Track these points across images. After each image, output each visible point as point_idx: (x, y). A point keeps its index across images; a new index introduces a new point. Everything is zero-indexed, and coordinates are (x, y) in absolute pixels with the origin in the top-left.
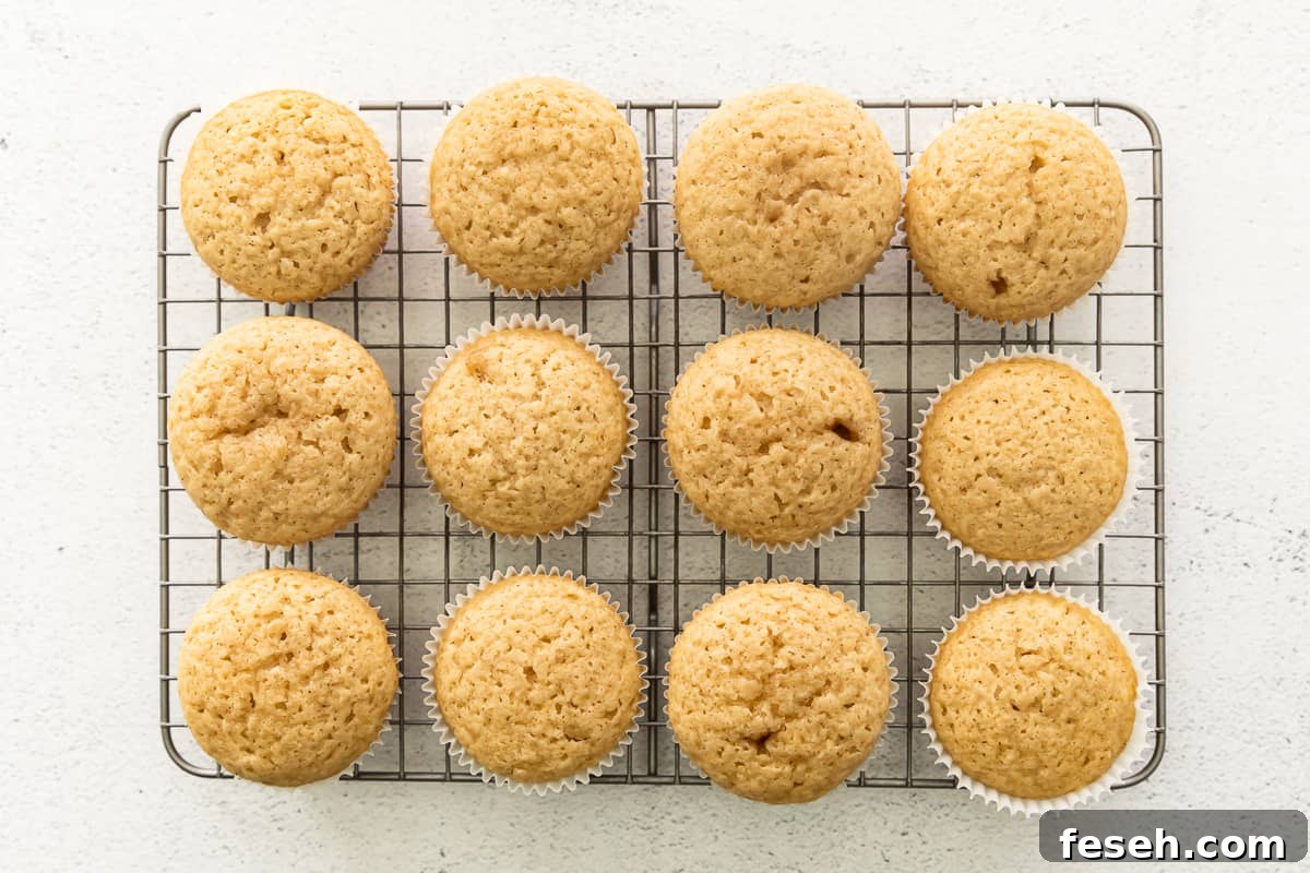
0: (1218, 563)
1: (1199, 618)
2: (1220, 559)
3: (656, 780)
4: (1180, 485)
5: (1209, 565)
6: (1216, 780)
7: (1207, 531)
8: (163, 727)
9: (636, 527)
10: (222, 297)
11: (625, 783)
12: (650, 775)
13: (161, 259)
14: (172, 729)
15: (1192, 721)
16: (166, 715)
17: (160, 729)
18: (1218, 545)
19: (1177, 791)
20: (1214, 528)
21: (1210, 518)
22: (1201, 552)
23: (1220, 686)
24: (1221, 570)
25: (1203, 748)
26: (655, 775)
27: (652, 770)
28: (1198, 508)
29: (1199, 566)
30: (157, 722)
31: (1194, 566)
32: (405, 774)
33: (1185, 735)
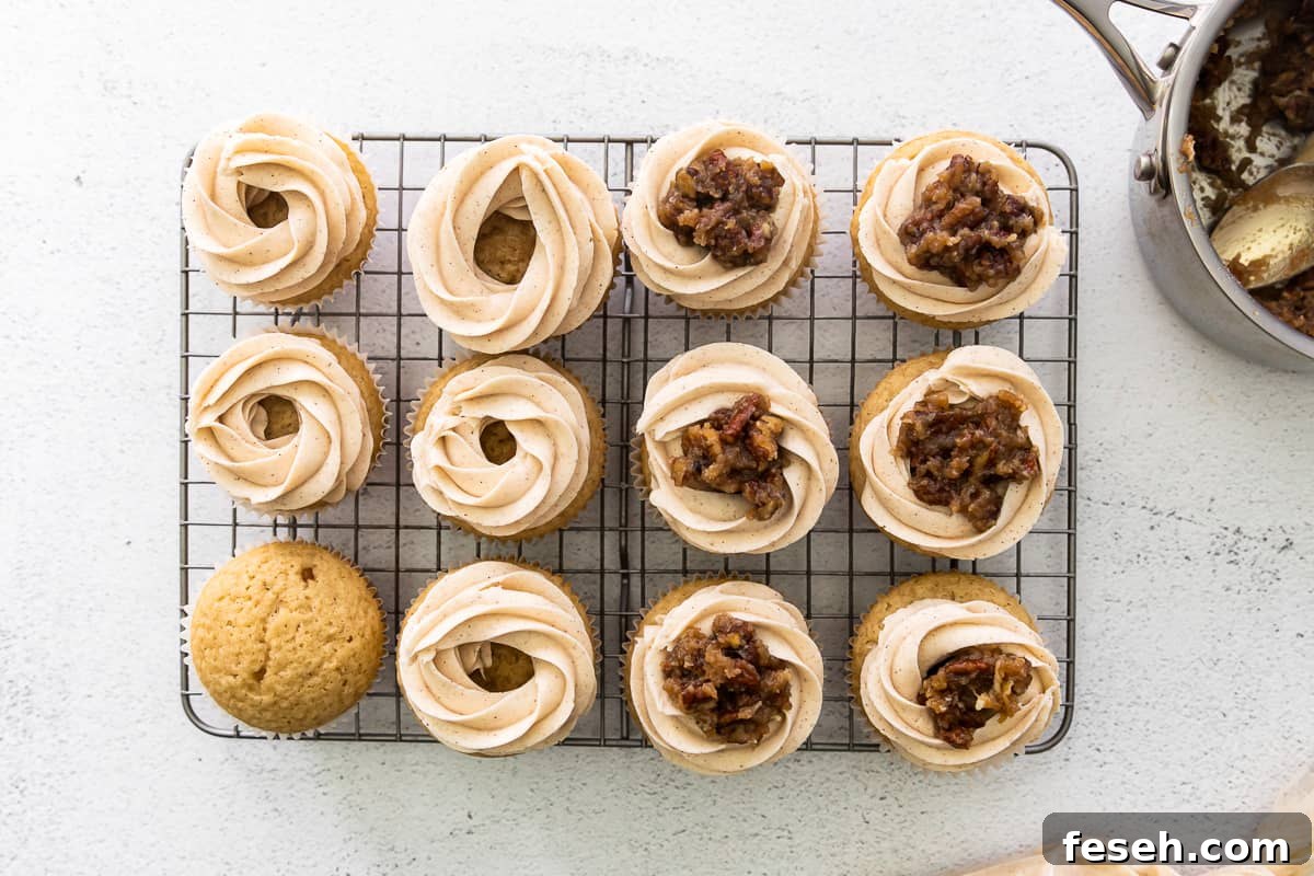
0: (1162, 556)
1: (1145, 606)
2: (1163, 552)
3: (628, 743)
4: (1128, 487)
5: (1154, 558)
6: (1161, 750)
7: (1152, 528)
8: (183, 695)
9: (607, 524)
10: (238, 310)
11: (599, 745)
12: (623, 739)
13: (184, 275)
14: (191, 697)
15: (1139, 697)
16: (186, 685)
17: (180, 697)
18: (1162, 540)
19: (1126, 760)
20: (1159, 526)
21: (1154, 517)
22: (1147, 546)
23: (1164, 666)
24: (1165, 562)
25: (1148, 722)
26: (627, 739)
27: (625, 735)
28: (1144, 507)
29: (1145, 559)
30: (178, 690)
31: (1141, 559)
32: (401, 736)
33: (1133, 709)
